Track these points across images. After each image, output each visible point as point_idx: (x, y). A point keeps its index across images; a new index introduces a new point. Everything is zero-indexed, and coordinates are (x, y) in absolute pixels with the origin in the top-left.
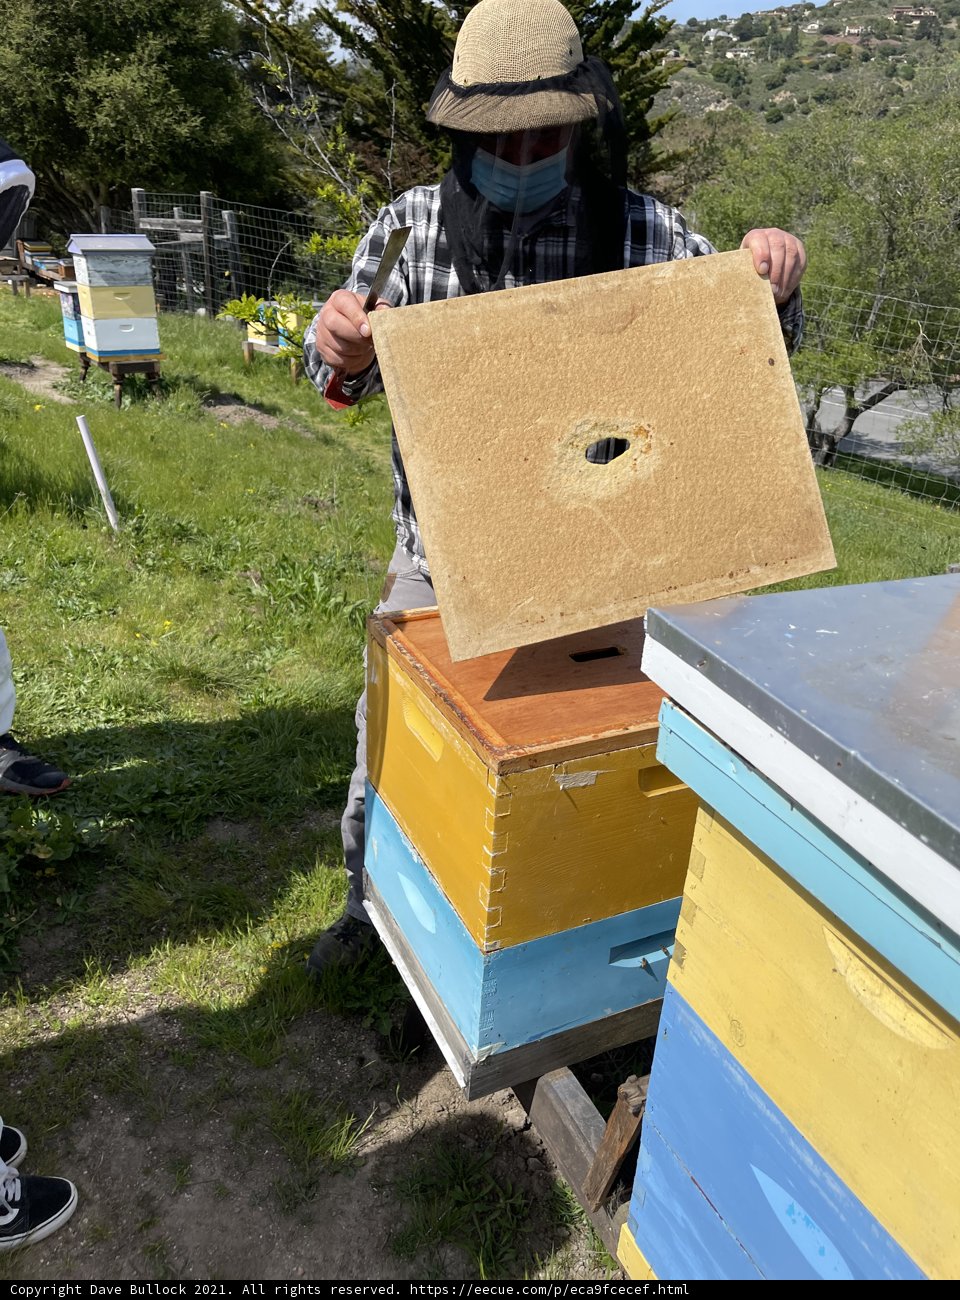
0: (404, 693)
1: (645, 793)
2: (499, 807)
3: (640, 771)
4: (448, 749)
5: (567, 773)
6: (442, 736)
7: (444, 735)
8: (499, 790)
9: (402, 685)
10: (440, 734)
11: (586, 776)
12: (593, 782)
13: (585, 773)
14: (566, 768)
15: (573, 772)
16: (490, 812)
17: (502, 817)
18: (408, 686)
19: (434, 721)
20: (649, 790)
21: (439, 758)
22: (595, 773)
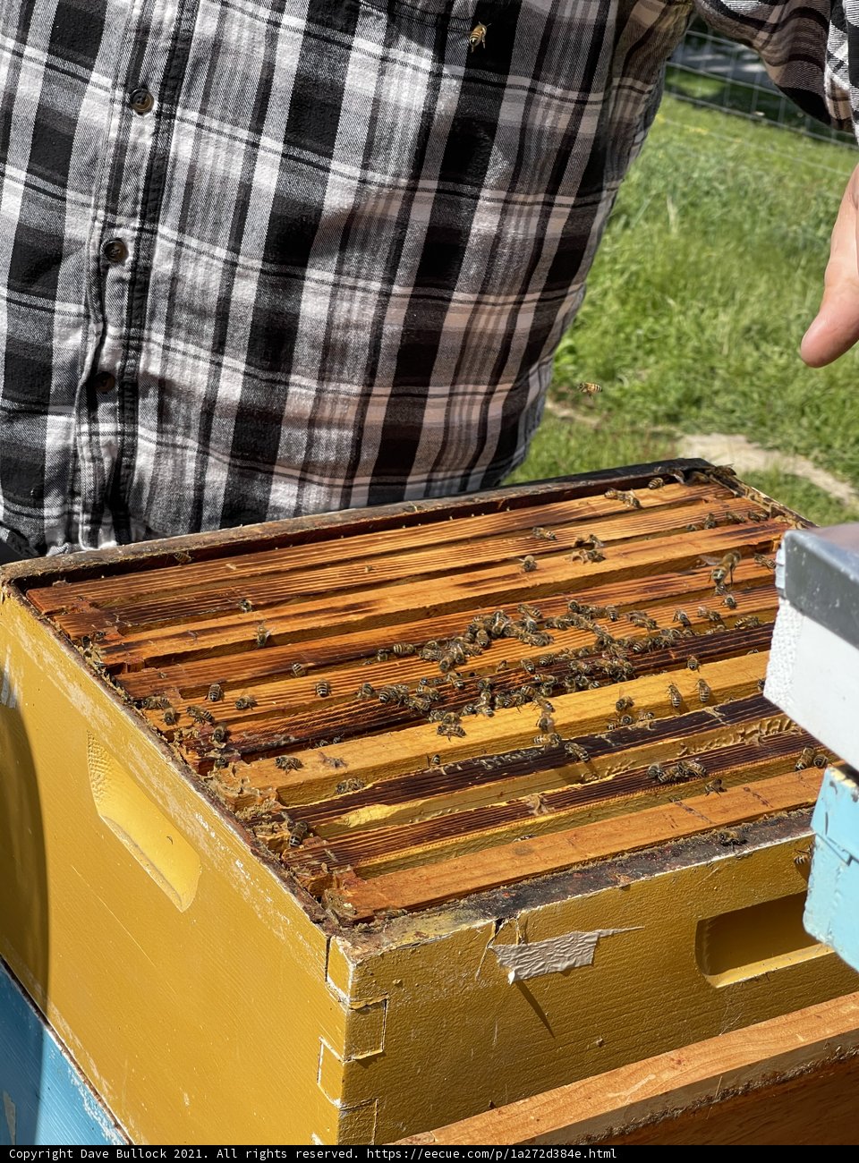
0: (90, 734)
1: (710, 979)
2: (356, 1039)
3: (701, 924)
4: (212, 881)
5: (525, 939)
6: (196, 848)
7: (203, 846)
8: (358, 993)
9: (87, 713)
10: (192, 842)
11: (572, 945)
12: (588, 959)
13: (569, 936)
14: (525, 927)
15: (542, 936)
16: (333, 1051)
17: (365, 1063)
18: (103, 717)
19: (174, 807)
20: (718, 969)
21: (184, 905)
22: (592, 935)
